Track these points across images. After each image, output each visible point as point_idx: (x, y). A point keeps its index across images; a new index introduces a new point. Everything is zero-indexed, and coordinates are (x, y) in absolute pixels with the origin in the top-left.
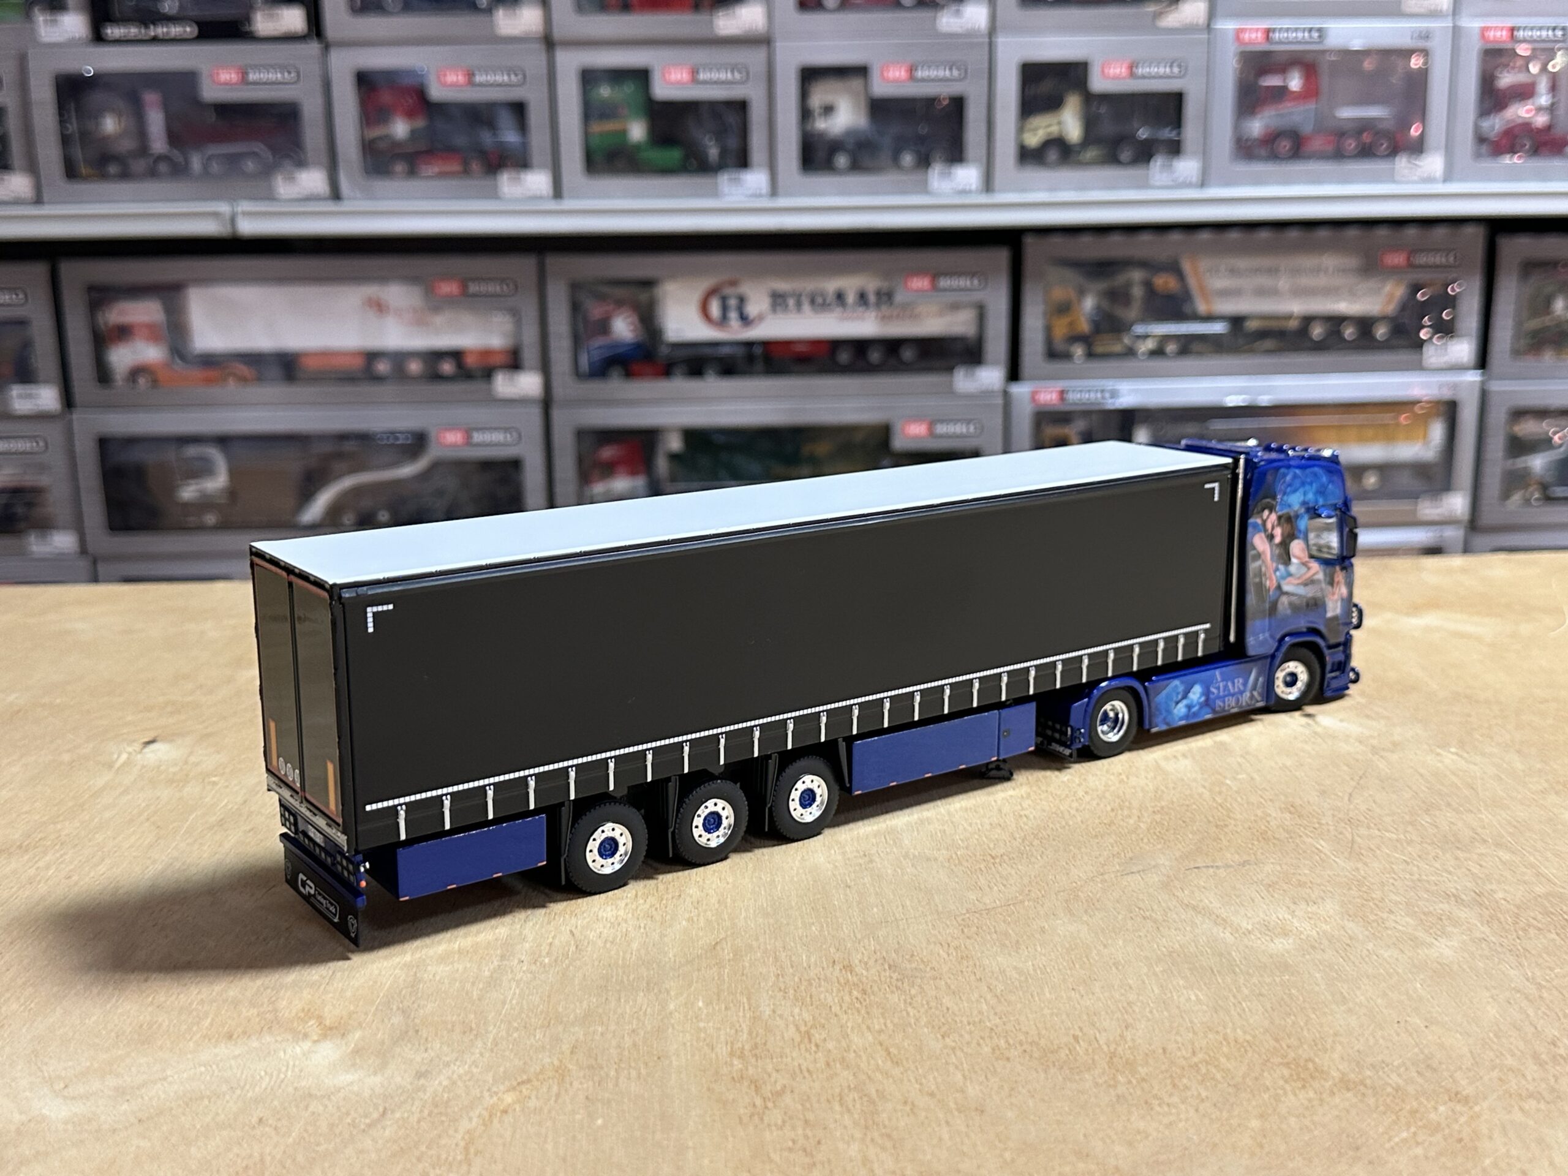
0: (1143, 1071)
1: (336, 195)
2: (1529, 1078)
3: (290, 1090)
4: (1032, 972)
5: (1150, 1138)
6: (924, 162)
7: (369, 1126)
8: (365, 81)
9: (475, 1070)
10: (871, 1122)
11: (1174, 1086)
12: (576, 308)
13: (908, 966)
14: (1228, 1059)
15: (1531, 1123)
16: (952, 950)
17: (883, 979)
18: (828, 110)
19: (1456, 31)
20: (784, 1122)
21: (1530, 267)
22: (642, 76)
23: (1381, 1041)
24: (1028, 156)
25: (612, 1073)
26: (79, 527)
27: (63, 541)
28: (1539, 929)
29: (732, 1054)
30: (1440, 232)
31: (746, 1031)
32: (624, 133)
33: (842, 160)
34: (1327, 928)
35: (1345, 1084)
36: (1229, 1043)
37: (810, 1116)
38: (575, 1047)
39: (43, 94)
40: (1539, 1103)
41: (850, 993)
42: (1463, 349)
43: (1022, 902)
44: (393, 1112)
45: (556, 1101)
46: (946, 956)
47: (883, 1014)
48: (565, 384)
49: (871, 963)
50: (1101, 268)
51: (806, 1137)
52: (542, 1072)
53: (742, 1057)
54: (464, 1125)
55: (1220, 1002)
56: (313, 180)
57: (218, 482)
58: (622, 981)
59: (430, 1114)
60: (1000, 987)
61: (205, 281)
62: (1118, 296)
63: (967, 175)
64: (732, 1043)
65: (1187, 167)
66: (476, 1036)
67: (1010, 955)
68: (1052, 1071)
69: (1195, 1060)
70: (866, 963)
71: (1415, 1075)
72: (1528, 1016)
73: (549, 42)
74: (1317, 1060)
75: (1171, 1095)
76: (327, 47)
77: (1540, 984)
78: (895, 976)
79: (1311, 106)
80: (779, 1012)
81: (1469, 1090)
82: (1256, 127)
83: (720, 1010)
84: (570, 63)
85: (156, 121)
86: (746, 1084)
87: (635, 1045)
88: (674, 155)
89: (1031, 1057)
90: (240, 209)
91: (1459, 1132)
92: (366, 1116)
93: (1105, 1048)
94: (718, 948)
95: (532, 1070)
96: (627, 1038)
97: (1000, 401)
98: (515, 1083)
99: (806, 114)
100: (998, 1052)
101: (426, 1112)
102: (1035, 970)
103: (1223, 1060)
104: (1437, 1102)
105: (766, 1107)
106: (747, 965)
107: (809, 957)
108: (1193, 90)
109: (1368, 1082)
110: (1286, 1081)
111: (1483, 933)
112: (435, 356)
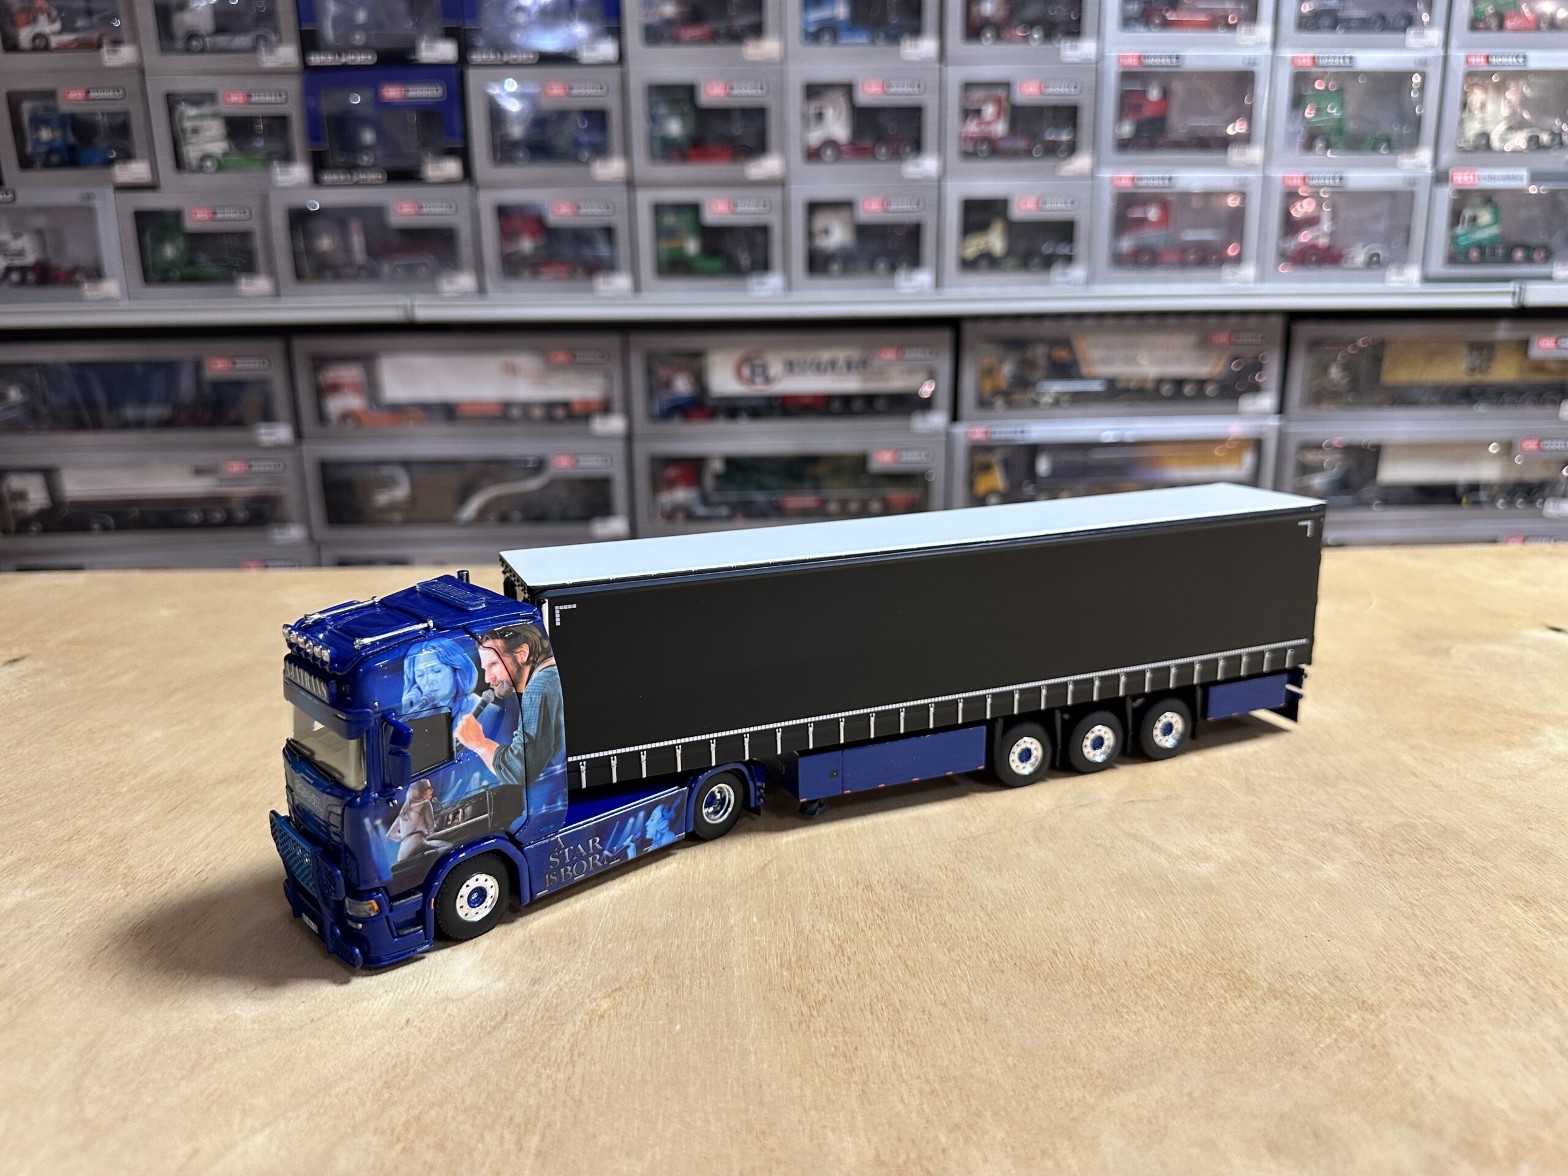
0: (1111, 982)
1: (482, 290)
2: (1419, 988)
3: (432, 994)
4: (1013, 893)
5: (1124, 1044)
6: (893, 268)
7: (494, 1028)
8: (503, 212)
9: (579, 978)
10: (897, 1031)
11: (1137, 995)
12: (650, 372)
13: (916, 886)
14: (1177, 970)
15: (1428, 1030)
16: (949, 873)
17: (897, 898)
18: (826, 232)
19: (1266, 180)
20: (826, 1029)
21: (1315, 344)
22: (694, 209)
23: (1296, 954)
24: (968, 265)
25: (687, 982)
26: (306, 522)
27: (295, 533)
28: (1402, 855)
29: (781, 965)
30: (1253, 321)
31: (791, 945)
32: (681, 249)
33: (835, 267)
34: (1238, 853)
35: (1273, 993)
36: (1176, 956)
37: (848, 1025)
38: (657, 958)
39: (279, 221)
40: (1430, 1011)
41: (872, 910)
42: (1267, 401)
43: (1000, 831)
44: (513, 1015)
45: (642, 1008)
46: (945, 878)
47: (899, 930)
48: (642, 425)
49: (887, 884)
50: (1015, 344)
51: (845, 1043)
52: (631, 981)
53: (789, 968)
54: (570, 1028)
55: (1164, 919)
56: (465, 281)
57: (401, 492)
58: (692, 899)
59: (542, 1018)
60: (990, 907)
61: (393, 351)
62: (1027, 364)
63: (923, 278)
64: (781, 956)
65: (1078, 272)
66: (579, 946)
67: (995, 877)
68: (1039, 982)
69: (1151, 971)
70: (883, 885)
71: (1327, 984)
72: (1407, 931)
73: (630, 183)
74: (1247, 971)
75: (1136, 1004)
76: (477, 188)
77: (1411, 903)
78: (906, 895)
79: (1163, 232)
80: (817, 927)
81: (1372, 1000)
82: (1126, 244)
83: (770, 924)
84: (645, 199)
85: (357, 241)
86: (794, 993)
87: (704, 956)
88: (717, 264)
89: (1021, 969)
90: (417, 303)
91: (1372, 1038)
92: (492, 1020)
93: (1078, 960)
94: (766, 869)
95: (623, 979)
96: (697, 950)
97: (944, 439)
98: (610, 991)
99: (810, 234)
100: (993, 965)
101: (539, 1016)
102: (1016, 891)
103: (1173, 971)
104: (1349, 1011)
105: (812, 1016)
106: (790, 884)
107: (838, 878)
108: (1082, 217)
109: (1291, 991)
110: (1226, 991)
111: (1359, 857)
112: (550, 406)
